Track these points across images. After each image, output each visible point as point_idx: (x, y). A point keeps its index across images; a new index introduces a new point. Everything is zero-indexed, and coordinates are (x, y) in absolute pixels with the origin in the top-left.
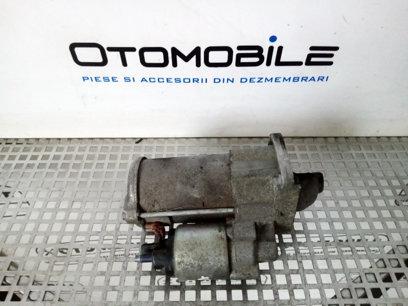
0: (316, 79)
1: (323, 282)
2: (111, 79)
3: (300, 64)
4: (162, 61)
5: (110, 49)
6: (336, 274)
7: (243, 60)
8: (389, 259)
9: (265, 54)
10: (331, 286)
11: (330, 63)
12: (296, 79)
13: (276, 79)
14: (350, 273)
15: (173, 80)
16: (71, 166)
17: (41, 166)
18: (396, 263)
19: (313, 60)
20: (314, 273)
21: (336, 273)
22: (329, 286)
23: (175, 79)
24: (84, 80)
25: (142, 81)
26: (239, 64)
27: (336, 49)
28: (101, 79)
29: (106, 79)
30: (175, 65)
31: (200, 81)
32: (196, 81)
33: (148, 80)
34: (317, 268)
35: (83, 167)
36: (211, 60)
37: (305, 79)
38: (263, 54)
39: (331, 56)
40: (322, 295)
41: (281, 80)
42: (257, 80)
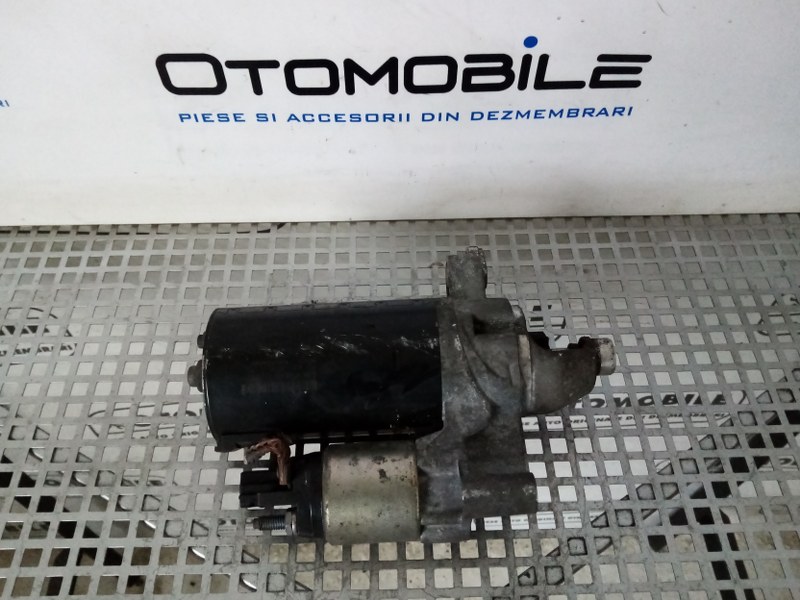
0: (610, 112)
1: (608, 475)
2: (231, 117)
3: (579, 85)
4: (327, 84)
5: (232, 64)
6: (631, 462)
7: (476, 80)
9: (516, 68)
10: (621, 480)
11: (636, 84)
12: (573, 113)
13: (536, 114)
14: (654, 459)
15: (347, 118)
16: (164, 275)
17: (109, 277)
18: (734, 442)
19: (604, 77)
20: (592, 459)
21: (632, 458)
22: (617, 480)
23: (351, 116)
24: (182, 119)
25: (290, 119)
26: (468, 87)
27: (646, 58)
28: (214, 117)
29: (223, 118)
30: (350, 90)
31: (397, 118)
32: (390, 119)
33: (300, 118)
34: (600, 452)
35: (185, 278)
36: (417, 81)
37: (589, 112)
38: (513, 68)
39: (638, 70)
40: (606, 494)
41: (546, 114)
42: (500, 115)
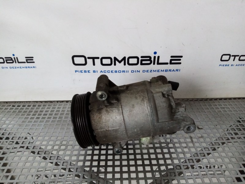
0: (175, 70)
2: (87, 72)
3: (167, 64)
4: (110, 63)
5: (89, 58)
7: (143, 62)
8: (215, 143)
9: (152, 59)
11: (180, 63)
12: (166, 71)
13: (158, 71)
15: (114, 72)
19: (173, 62)
22: (187, 153)
24: (76, 72)
25: (101, 72)
26: (142, 64)
27: (181, 57)
28: (83, 71)
29: (85, 72)
30: (115, 64)
31: (125, 72)
32: (124, 72)
33: (103, 72)
36: (130, 62)
37: (170, 70)
39: (180, 60)
41: (160, 71)
42: (149, 71)
